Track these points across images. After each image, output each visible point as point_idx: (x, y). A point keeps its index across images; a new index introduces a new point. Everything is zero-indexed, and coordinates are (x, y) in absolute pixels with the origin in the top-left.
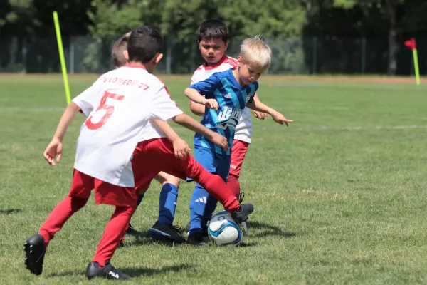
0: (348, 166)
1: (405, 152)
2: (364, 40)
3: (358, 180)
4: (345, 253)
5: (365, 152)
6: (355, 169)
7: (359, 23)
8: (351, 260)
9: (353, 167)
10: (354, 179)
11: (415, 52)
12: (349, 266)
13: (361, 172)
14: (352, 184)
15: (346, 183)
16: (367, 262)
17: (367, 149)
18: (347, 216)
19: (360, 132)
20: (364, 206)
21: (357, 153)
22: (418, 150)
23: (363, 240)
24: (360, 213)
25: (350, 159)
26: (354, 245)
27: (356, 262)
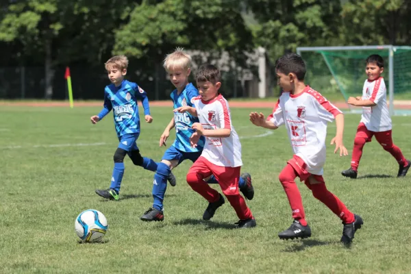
0: (8, 181)
1: (59, 168)
2: (23, 69)
3: (18, 194)
4: (6, 258)
5: (24, 168)
6: (15, 184)
7: (19, 55)
8: (11, 264)
9: (13, 182)
10: (14, 192)
11: (69, 79)
12: (9, 269)
13: (20, 186)
14: (12, 197)
15: (7, 196)
16: (25, 266)
17: (26, 166)
18: (8, 225)
19: (19, 151)
20: (23, 216)
21: (17, 169)
22: (71, 165)
23: (21, 246)
24: (19, 222)
25: (11, 175)
26: (13, 251)
27: (16, 266)
